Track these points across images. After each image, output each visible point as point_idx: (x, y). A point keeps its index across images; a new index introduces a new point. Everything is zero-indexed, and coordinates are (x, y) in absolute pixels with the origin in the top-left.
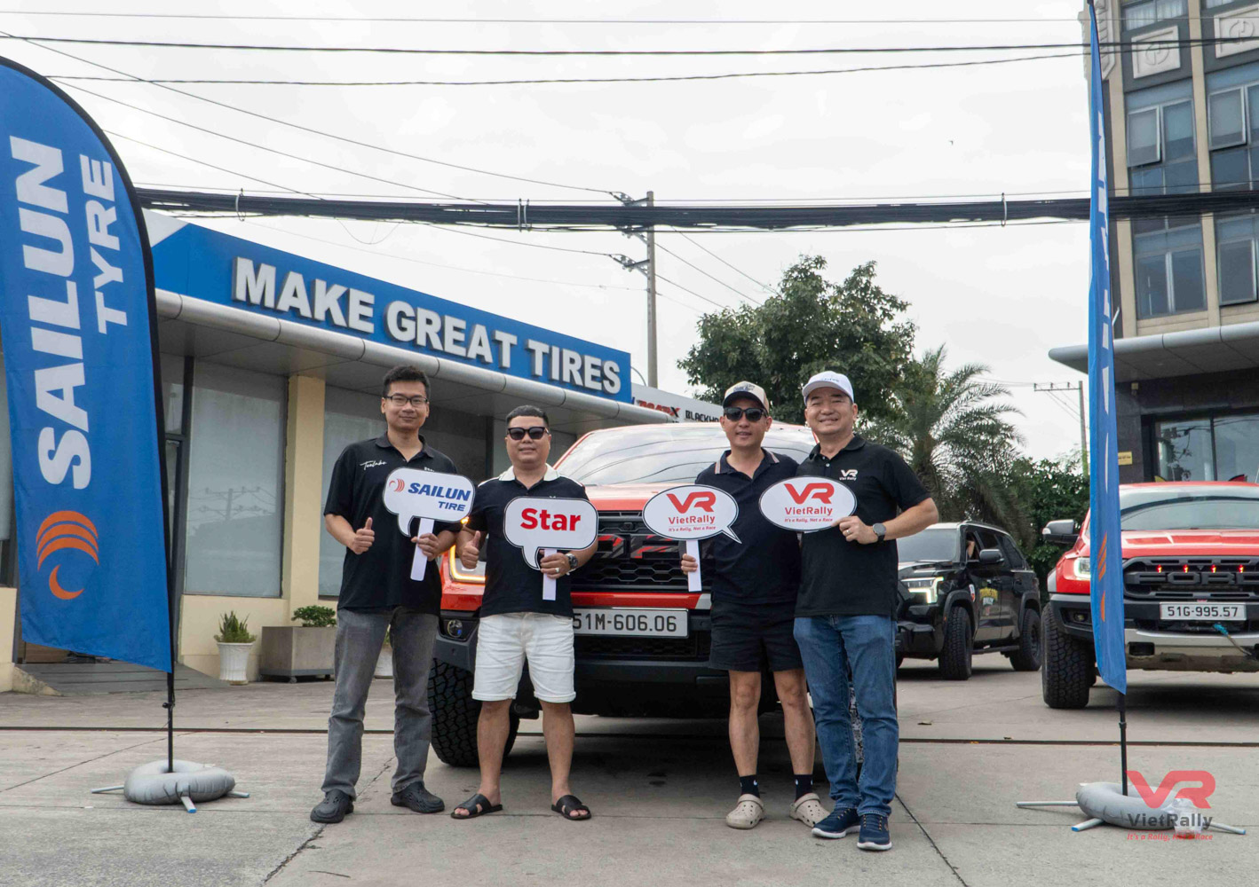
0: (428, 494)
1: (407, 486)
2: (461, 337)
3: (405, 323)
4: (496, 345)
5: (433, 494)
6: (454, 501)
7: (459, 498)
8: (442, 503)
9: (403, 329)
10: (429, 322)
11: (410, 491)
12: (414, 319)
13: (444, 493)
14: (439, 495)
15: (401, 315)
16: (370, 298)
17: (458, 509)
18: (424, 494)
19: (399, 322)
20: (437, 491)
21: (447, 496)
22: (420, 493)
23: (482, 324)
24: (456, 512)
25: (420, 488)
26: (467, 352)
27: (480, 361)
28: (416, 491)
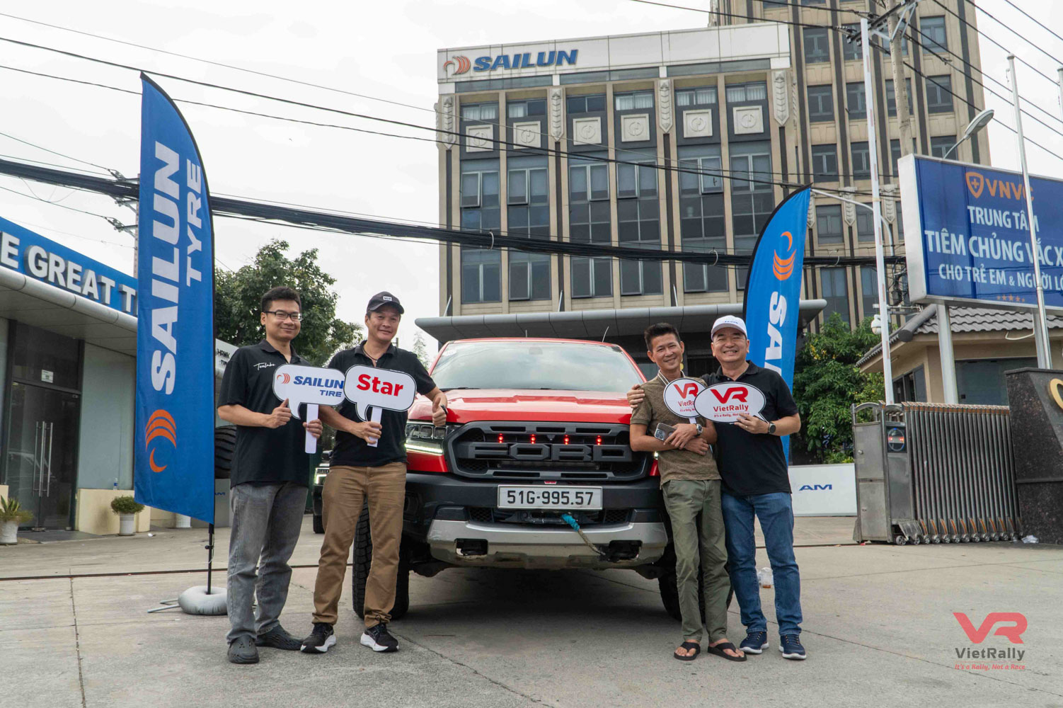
0: (310, 384)
1: (293, 379)
2: (78, 278)
3: (41, 263)
4: (101, 285)
5: (314, 385)
6: (332, 389)
7: (335, 387)
8: (322, 391)
9: (39, 268)
10: (57, 264)
11: (295, 383)
12: (47, 261)
13: (323, 383)
14: (319, 385)
15: (38, 257)
16: (16, 241)
17: (337, 396)
18: (307, 384)
19: (36, 262)
20: (317, 382)
21: (326, 385)
22: (304, 384)
23: (92, 270)
24: (335, 398)
25: (303, 380)
26: (82, 290)
27: (90, 296)
28: (300, 382)
